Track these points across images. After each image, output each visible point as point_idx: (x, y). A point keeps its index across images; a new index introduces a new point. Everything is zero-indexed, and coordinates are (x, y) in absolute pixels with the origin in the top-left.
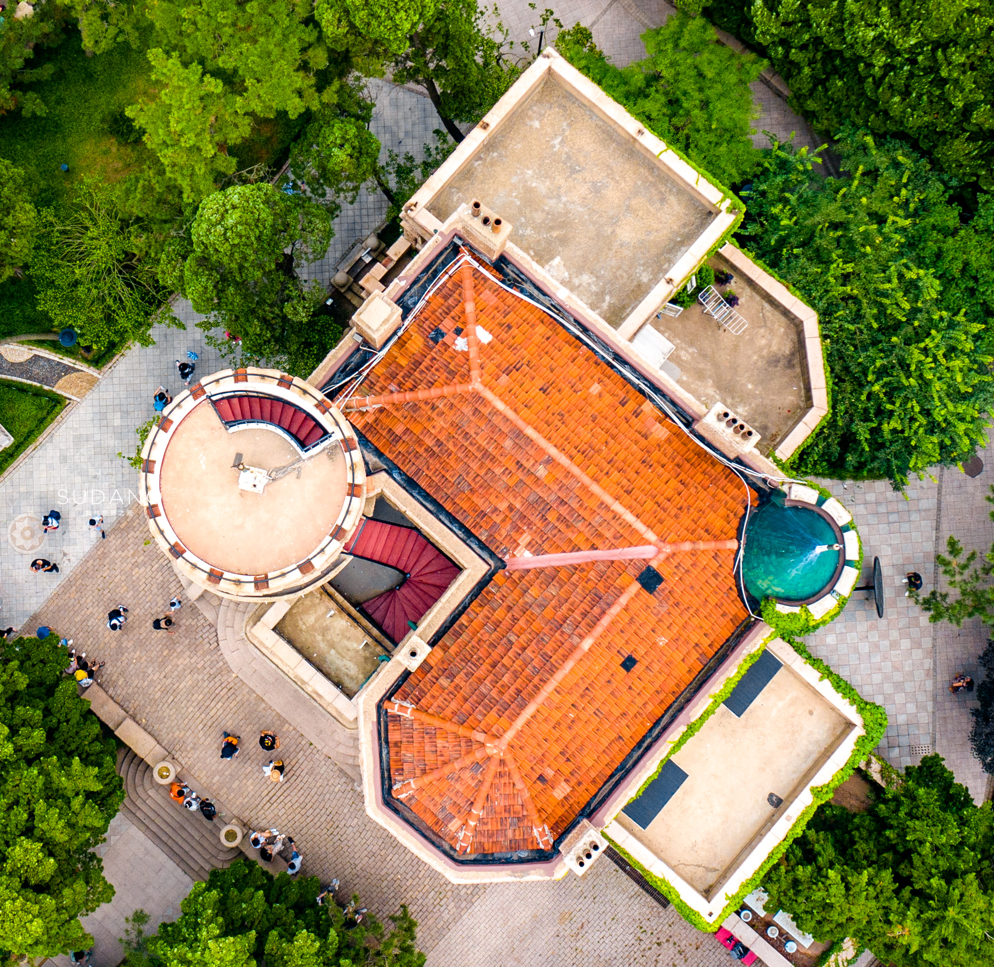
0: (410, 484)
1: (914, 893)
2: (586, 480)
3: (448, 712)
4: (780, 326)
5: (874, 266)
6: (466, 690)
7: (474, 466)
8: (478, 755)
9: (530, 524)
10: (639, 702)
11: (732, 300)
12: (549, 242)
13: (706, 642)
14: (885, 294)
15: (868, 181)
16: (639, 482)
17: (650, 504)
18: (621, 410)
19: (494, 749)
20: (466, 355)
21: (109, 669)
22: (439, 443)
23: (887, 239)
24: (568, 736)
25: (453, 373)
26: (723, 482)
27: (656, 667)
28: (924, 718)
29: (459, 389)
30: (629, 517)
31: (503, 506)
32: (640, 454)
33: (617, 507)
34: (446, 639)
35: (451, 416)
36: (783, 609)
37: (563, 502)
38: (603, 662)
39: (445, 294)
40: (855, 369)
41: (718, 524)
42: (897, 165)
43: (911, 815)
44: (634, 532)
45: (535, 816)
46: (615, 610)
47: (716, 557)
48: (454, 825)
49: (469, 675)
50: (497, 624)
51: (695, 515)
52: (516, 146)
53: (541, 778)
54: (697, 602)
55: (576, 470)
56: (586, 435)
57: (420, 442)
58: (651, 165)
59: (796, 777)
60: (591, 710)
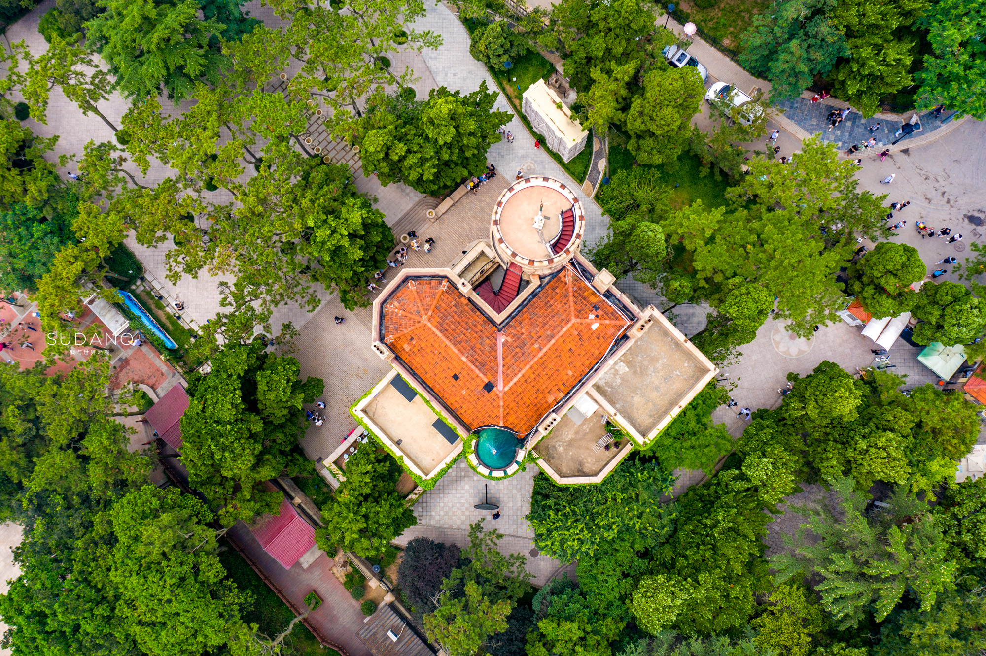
0: (534, 294)
1: (361, 502)
2: (531, 363)
3: (441, 303)
4: (595, 468)
5: (620, 511)
6: (449, 310)
7: (541, 320)
8: (422, 312)
9: (515, 341)
10: (440, 382)
11: (607, 447)
12: (635, 367)
13: (463, 411)
14: (607, 515)
15: (656, 514)
16: (530, 387)
17: (520, 390)
18: (561, 383)
19: (424, 318)
20: (587, 318)
21: (474, 197)
22: (551, 306)
23: (631, 519)
24: (428, 350)
25: (580, 312)
26: (528, 424)
27: (454, 389)
28: (433, 523)
29: (573, 313)
30: (515, 380)
31: (523, 331)
32: (541, 389)
33: (520, 375)
34: (470, 305)
35: (561, 310)
36: (474, 442)
37: (523, 354)
38: (456, 366)
39: (613, 313)
40: (576, 501)
41: (511, 419)
42: (663, 528)
43: (392, 505)
44: (509, 382)
45: (397, 336)
46: (477, 371)
47: (497, 416)
48: (396, 304)
49: (455, 313)
50: (475, 326)
51: (515, 409)
52: (677, 355)
53: (412, 339)
54: (479, 407)
55: (536, 359)
56: (550, 366)
57: (552, 298)
58: (666, 412)
59: (408, 452)
60: (438, 360)
